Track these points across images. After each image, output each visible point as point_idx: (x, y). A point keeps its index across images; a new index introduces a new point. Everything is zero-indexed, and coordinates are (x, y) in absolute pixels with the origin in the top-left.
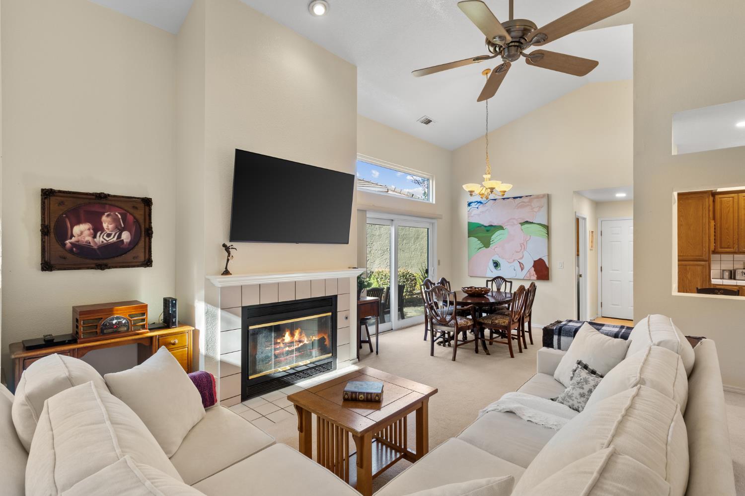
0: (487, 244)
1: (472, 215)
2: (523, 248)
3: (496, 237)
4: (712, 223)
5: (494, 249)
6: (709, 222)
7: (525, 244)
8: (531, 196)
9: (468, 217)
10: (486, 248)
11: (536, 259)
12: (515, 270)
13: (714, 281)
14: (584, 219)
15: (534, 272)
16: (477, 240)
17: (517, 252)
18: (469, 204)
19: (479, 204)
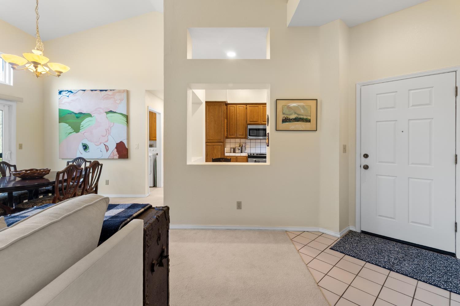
0: (77, 129)
1: (63, 102)
2: (108, 132)
3: (85, 123)
4: (226, 121)
5: (84, 134)
6: (224, 120)
7: (109, 129)
8: (114, 90)
9: (59, 104)
10: (76, 133)
11: (118, 142)
12: (101, 151)
13: (226, 154)
14: (160, 114)
15: (117, 153)
16: (68, 125)
17: (103, 136)
18: (60, 92)
19: (70, 93)
